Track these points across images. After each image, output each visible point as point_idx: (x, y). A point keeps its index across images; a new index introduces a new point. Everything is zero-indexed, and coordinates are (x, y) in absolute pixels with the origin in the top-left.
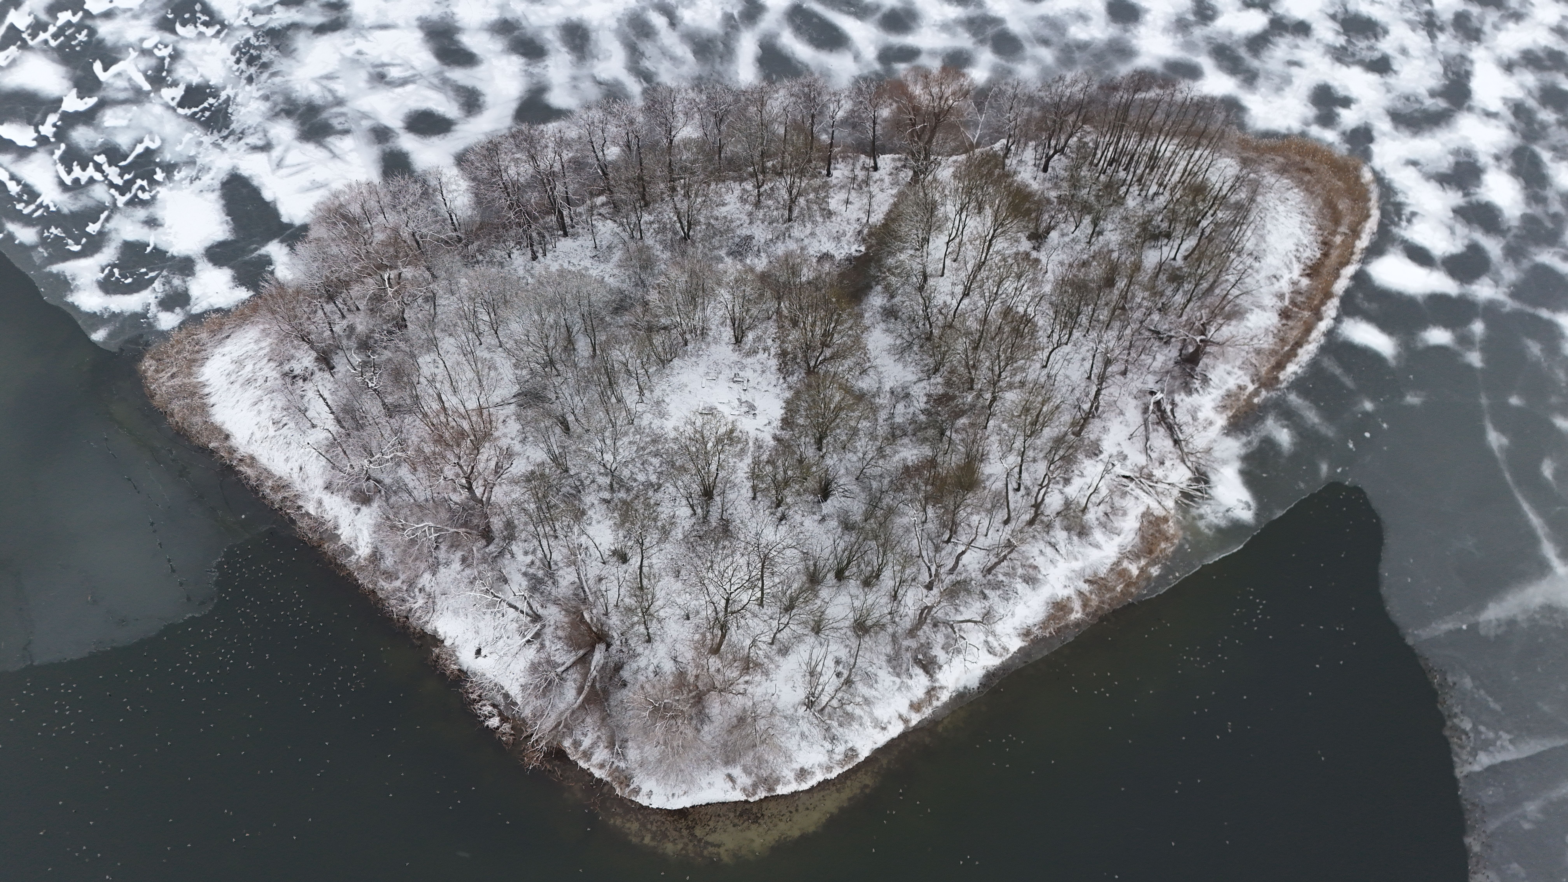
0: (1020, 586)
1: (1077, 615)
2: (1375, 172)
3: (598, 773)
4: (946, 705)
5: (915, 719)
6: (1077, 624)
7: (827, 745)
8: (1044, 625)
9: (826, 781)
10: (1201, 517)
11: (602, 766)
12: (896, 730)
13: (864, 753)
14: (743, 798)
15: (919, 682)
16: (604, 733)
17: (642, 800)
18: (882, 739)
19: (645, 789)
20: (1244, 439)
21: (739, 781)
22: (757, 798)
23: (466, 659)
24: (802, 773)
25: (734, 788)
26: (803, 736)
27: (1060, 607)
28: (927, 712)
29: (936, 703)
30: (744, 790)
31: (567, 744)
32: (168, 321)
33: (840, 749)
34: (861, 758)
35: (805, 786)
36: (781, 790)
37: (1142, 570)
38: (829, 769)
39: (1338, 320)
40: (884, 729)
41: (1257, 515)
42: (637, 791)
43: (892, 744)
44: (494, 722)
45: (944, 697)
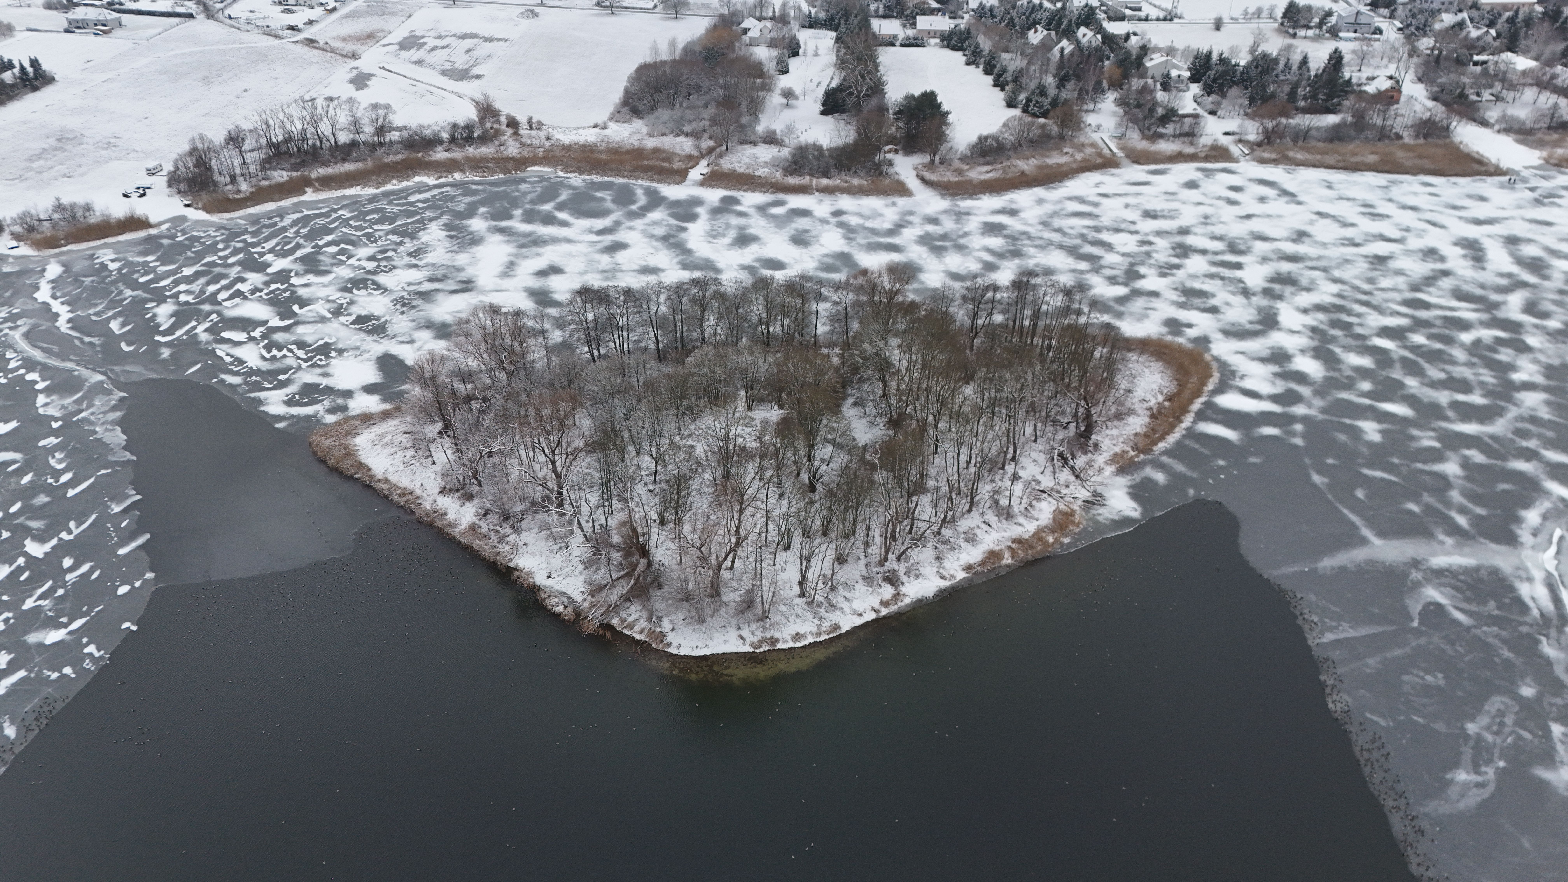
0: (964, 545)
1: (1007, 560)
2: (1213, 356)
3: (638, 637)
4: (908, 605)
5: (884, 612)
6: (1008, 566)
7: (816, 622)
8: (982, 563)
9: (815, 643)
10: (1100, 514)
11: (641, 632)
12: (870, 616)
13: (845, 627)
14: (751, 650)
15: (888, 591)
16: (645, 615)
17: (673, 650)
18: (859, 621)
19: (675, 644)
20: (1129, 477)
21: (748, 640)
22: (762, 650)
23: (540, 579)
24: (797, 637)
25: (744, 644)
26: (797, 616)
27: (993, 556)
28: (893, 608)
29: (900, 604)
30: (752, 644)
31: (615, 621)
32: (330, 419)
33: (826, 625)
34: (843, 631)
35: (799, 645)
36: (780, 646)
37: (1056, 539)
38: (819, 634)
39: (1194, 422)
40: (860, 615)
41: (1142, 514)
42: (669, 645)
43: (866, 625)
44: (560, 608)
45: (907, 601)
